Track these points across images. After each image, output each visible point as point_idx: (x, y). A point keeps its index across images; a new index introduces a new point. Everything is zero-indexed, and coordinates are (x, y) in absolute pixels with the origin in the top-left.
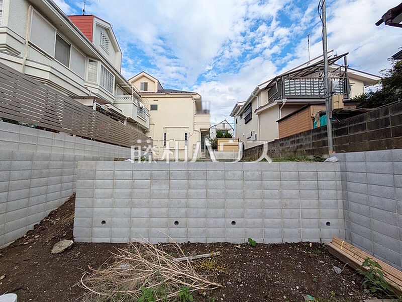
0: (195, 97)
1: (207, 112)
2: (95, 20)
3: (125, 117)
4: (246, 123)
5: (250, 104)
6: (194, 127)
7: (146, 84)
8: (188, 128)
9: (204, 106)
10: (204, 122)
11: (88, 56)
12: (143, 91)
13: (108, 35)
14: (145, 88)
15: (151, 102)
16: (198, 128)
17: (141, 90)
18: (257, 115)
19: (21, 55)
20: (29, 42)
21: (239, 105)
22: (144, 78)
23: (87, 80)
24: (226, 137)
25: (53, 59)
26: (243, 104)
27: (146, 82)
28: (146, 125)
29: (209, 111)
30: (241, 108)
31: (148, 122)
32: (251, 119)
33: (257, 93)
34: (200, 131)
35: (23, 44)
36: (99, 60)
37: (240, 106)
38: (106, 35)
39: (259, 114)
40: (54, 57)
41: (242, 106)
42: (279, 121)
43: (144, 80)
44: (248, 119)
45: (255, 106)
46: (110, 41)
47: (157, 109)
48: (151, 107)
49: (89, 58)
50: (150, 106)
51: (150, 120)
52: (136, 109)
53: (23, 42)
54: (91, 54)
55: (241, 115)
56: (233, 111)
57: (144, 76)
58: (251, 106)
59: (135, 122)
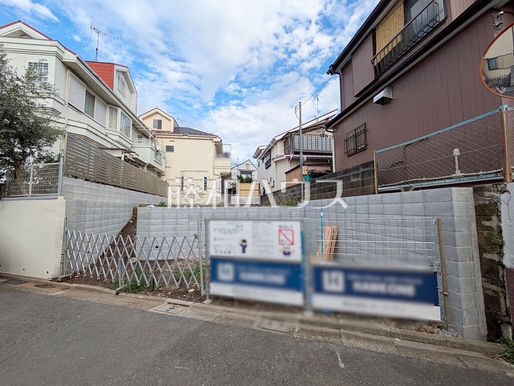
0: (215, 140)
1: (228, 156)
2: (116, 67)
3: (146, 164)
4: (267, 168)
5: (270, 151)
6: (214, 170)
7: (160, 122)
8: (208, 172)
9: (225, 149)
10: (224, 166)
11: (108, 103)
12: (156, 129)
13: (125, 79)
14: (158, 126)
15: (167, 142)
16: (218, 172)
17: (154, 127)
18: (275, 163)
19: (61, 115)
20: (69, 104)
21: (260, 148)
22: (158, 114)
23: (107, 128)
24: (247, 182)
25: (83, 113)
26: (265, 147)
27: (160, 119)
28: (162, 168)
29: (230, 154)
30: (263, 151)
31: (163, 165)
32: (270, 165)
33: (275, 143)
34: (220, 175)
35: (62, 104)
36: (120, 107)
37: (261, 150)
38: (123, 78)
39: (276, 162)
40: (83, 112)
41: (264, 149)
42: (286, 173)
43: (158, 117)
44: (268, 166)
45: (274, 155)
46: (126, 83)
47: (173, 151)
48: (167, 148)
49: (109, 106)
50: (165, 147)
51: (166, 162)
52: (154, 153)
53: (63, 103)
54: (111, 102)
55: (263, 159)
56: (255, 154)
57: (157, 113)
58: (270, 152)
59: (154, 167)
